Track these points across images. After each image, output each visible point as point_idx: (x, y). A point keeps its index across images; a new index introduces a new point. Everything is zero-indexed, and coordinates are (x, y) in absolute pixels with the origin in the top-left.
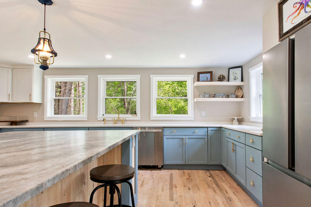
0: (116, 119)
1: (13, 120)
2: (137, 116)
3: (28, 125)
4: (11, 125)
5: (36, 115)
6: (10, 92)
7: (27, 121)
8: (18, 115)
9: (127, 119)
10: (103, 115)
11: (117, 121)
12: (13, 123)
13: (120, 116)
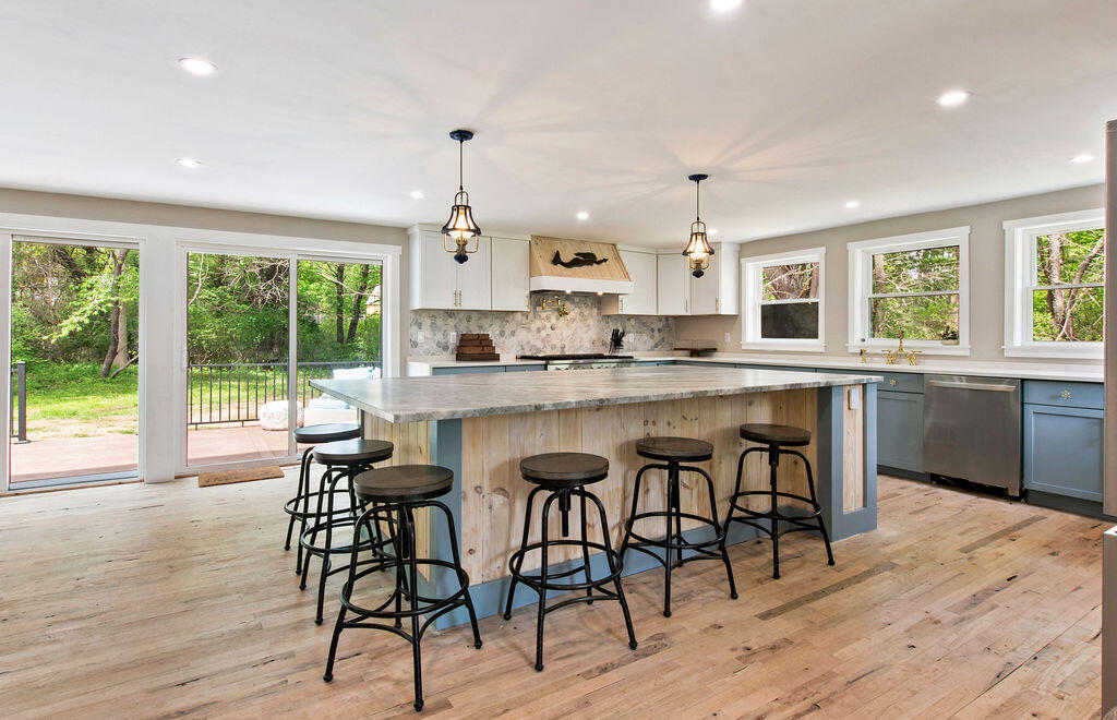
0: (893, 352)
1: (694, 347)
2: (958, 343)
3: (718, 358)
4: (691, 356)
5: (728, 339)
6: (688, 297)
7: (715, 350)
8: (700, 339)
9: (925, 352)
10: (864, 340)
11: (896, 355)
12: (694, 352)
13: (904, 345)
